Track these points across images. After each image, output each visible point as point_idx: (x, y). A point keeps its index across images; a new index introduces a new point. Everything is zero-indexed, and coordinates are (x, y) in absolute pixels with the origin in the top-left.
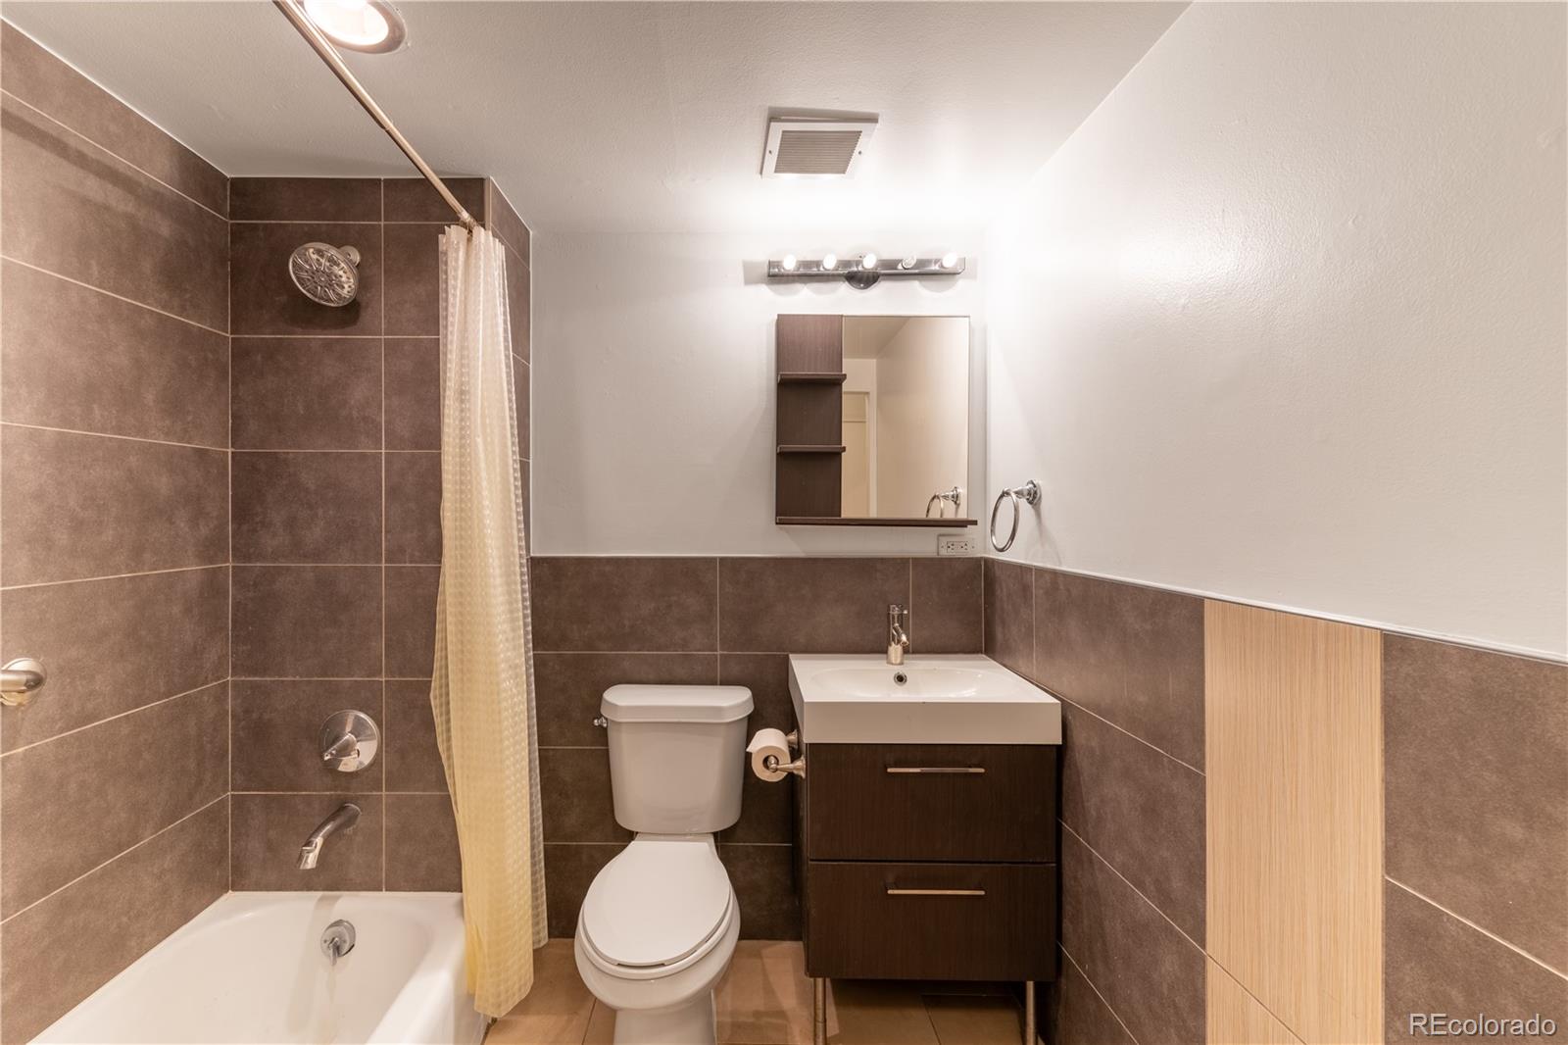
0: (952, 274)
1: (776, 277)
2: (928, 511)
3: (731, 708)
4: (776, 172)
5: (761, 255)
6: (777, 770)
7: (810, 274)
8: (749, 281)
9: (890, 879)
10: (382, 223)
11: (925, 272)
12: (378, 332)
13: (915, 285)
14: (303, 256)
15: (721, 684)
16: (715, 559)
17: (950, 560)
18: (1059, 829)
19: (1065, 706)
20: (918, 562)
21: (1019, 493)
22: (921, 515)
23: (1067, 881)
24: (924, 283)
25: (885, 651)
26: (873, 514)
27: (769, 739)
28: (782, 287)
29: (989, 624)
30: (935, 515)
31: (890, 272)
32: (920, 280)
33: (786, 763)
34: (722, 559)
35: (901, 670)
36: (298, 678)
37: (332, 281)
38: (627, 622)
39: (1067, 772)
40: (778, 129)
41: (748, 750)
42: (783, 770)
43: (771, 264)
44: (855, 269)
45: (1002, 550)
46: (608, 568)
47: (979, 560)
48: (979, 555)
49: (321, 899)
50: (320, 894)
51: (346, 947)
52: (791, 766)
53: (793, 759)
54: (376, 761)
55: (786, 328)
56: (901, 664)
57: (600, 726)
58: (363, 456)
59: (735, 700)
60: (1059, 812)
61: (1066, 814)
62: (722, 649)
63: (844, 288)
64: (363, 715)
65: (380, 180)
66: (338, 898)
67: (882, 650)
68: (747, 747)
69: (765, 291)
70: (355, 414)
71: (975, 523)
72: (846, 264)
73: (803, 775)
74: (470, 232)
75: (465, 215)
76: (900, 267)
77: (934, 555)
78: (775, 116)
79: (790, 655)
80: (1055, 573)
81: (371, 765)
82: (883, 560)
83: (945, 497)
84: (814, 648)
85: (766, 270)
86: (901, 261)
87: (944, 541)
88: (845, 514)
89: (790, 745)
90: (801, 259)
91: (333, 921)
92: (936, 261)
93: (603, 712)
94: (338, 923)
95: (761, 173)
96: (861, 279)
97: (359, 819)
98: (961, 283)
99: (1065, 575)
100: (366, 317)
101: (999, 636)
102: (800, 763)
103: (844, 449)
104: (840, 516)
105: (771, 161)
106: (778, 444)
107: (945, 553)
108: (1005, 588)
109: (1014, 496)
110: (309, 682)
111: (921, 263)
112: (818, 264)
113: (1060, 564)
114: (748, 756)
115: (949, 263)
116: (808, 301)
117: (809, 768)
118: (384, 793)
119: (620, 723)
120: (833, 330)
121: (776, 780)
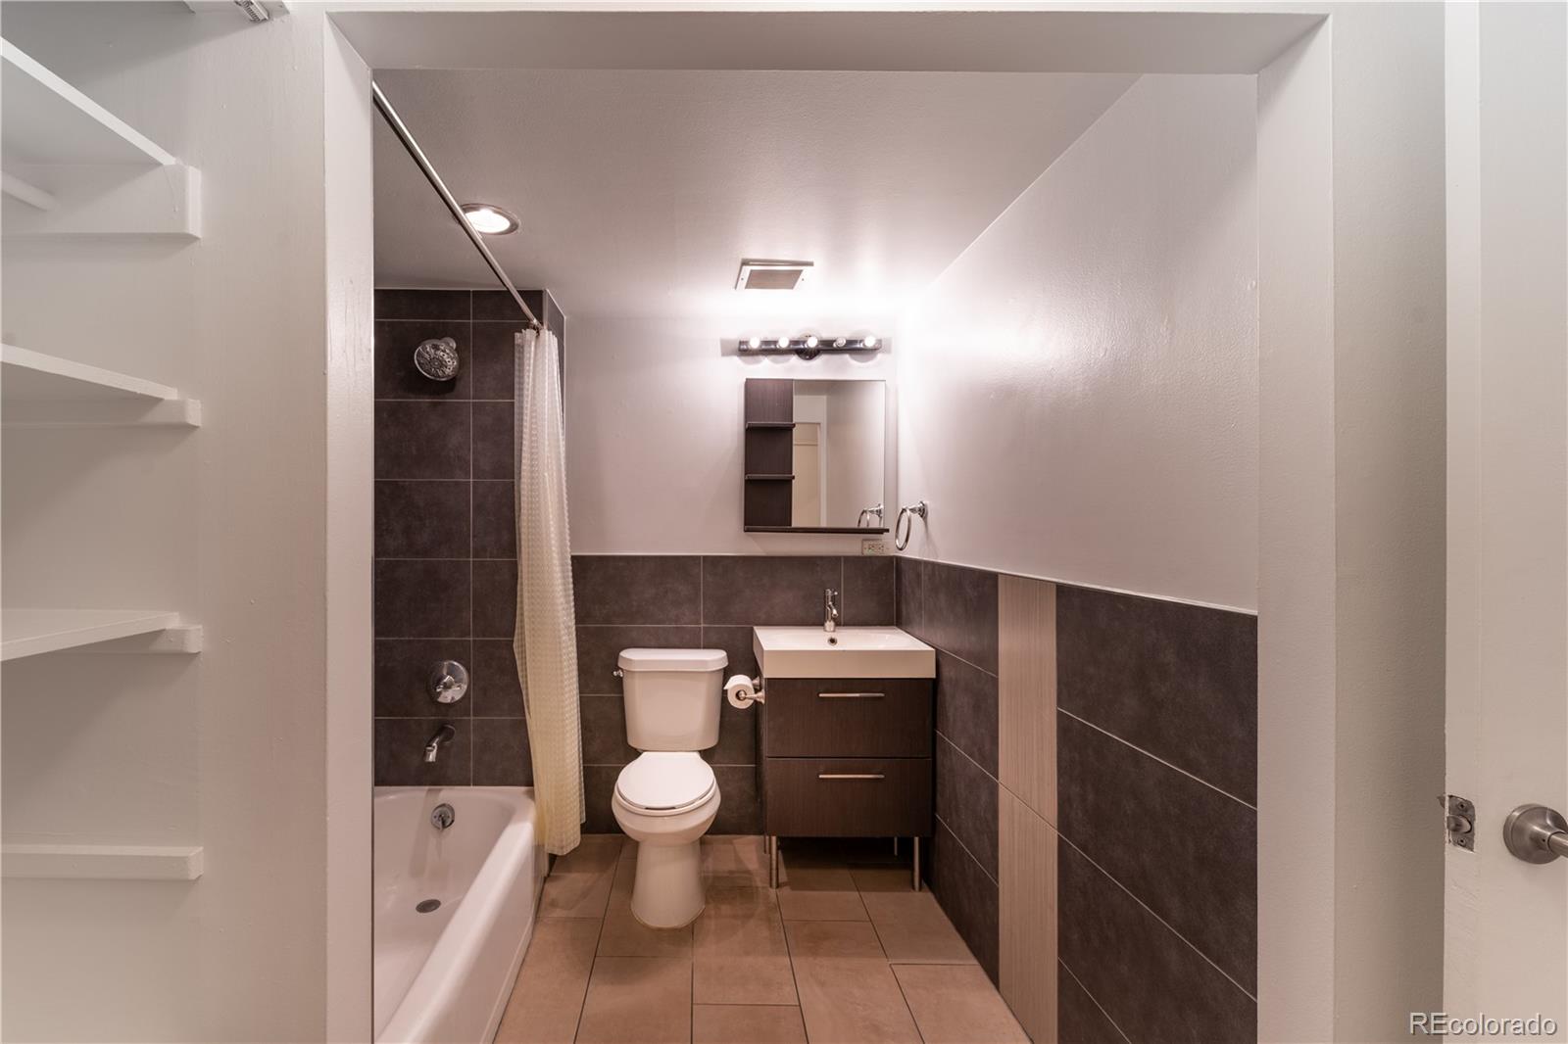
0: (873, 351)
1: (744, 351)
2: (859, 522)
3: (713, 661)
4: (746, 287)
5: (735, 335)
6: (745, 698)
7: (769, 349)
8: (726, 353)
9: (822, 769)
10: (471, 321)
11: (852, 348)
12: (467, 399)
13: (847, 357)
14: (424, 349)
15: (704, 648)
16: (698, 557)
17: (870, 557)
18: (934, 735)
19: (938, 652)
20: (847, 559)
21: (913, 510)
22: (855, 525)
23: (939, 768)
24: (854, 356)
25: (823, 625)
26: (824, 524)
27: (739, 681)
28: (750, 358)
29: (898, 604)
30: (863, 525)
31: (827, 347)
32: (850, 354)
33: (752, 694)
34: (705, 557)
35: (834, 635)
36: (412, 638)
37: (442, 364)
38: (635, 603)
39: (939, 697)
40: (747, 269)
41: (725, 688)
42: (751, 699)
43: (741, 343)
44: (802, 346)
45: (901, 549)
46: (621, 564)
47: (892, 557)
48: (892, 554)
49: (429, 790)
50: (427, 788)
51: (449, 821)
52: (755, 696)
53: (756, 691)
54: (466, 696)
55: (752, 388)
56: (834, 631)
57: (618, 676)
58: (457, 483)
59: (716, 658)
60: (934, 725)
61: (939, 724)
62: (705, 623)
63: (794, 359)
64: (455, 663)
65: (469, 291)
66: (440, 790)
67: (821, 624)
68: (724, 686)
69: (736, 361)
70: (452, 454)
71: (887, 531)
72: (796, 342)
73: (763, 701)
74: (538, 332)
75: (535, 321)
76: (834, 345)
77: (860, 554)
78: (745, 263)
79: (755, 628)
80: (934, 565)
81: (463, 698)
82: (822, 558)
83: (872, 512)
84: (771, 622)
85: (737, 346)
86: (835, 341)
87: (866, 544)
88: (795, 524)
89: (754, 685)
90: (763, 339)
91: (438, 804)
92: (861, 341)
93: (620, 665)
94: (443, 805)
95: (736, 287)
96: (808, 354)
97: (455, 735)
98: (879, 356)
99: (939, 565)
100: (460, 386)
101: (904, 613)
102: (761, 694)
103: (794, 478)
104: (790, 525)
105: (743, 283)
106: (746, 474)
107: (868, 552)
108: (908, 577)
109: (908, 512)
110: (420, 641)
111: (850, 342)
112: (775, 342)
113: (937, 557)
114: (725, 692)
115: (870, 343)
116: (768, 369)
117: (767, 698)
118: (472, 718)
119: (634, 672)
120: (787, 390)
121: (744, 707)
